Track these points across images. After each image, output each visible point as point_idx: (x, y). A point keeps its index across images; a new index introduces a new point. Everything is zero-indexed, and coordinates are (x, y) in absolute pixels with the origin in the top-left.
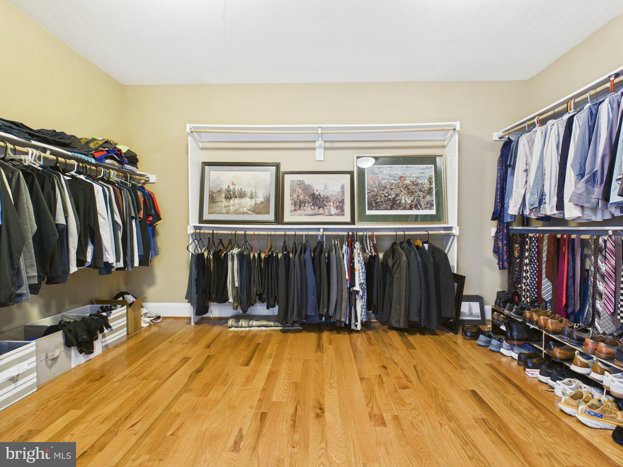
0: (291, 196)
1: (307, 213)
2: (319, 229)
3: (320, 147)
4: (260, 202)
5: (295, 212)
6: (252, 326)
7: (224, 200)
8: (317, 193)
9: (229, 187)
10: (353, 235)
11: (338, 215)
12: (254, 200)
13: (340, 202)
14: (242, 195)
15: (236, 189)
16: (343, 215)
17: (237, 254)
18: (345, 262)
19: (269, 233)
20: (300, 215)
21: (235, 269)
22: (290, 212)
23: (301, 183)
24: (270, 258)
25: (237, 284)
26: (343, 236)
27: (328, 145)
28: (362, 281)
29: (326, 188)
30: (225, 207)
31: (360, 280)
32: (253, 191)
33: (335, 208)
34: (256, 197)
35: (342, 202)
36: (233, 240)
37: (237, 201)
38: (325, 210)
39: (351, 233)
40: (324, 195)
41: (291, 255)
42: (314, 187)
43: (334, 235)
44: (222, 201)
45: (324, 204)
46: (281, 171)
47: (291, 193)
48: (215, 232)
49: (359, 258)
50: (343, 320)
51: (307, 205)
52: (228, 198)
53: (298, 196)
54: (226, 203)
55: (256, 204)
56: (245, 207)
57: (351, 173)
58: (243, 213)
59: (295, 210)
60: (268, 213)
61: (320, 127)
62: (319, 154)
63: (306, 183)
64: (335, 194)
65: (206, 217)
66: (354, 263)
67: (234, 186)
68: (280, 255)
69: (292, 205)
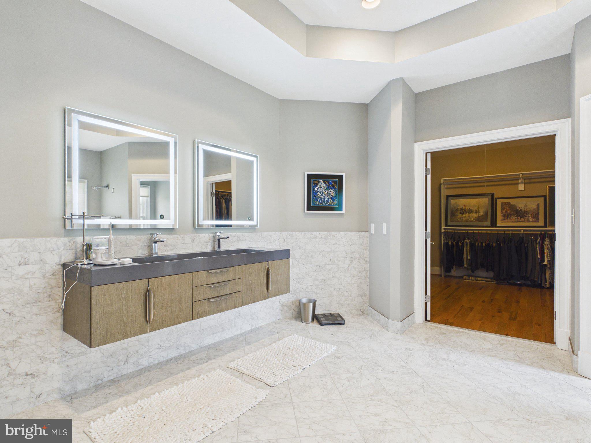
0: (501, 211)
1: (512, 220)
2: (520, 230)
3: (522, 183)
4: (481, 215)
5: (504, 221)
6: (478, 280)
7: (459, 215)
8: (520, 209)
9: (462, 207)
10: (545, 234)
11: (534, 222)
12: (478, 214)
13: (537, 214)
14: (470, 211)
15: (467, 208)
16: (539, 222)
17: (469, 243)
18: (538, 248)
19: (488, 232)
20: (507, 222)
21: (468, 250)
22: (501, 220)
23: (508, 204)
24: (488, 246)
25: (469, 258)
26: (537, 234)
27: (527, 181)
28: (549, 259)
29: (526, 206)
30: (460, 218)
31: (548, 259)
32: (477, 209)
33: (532, 218)
34: (479, 212)
35: (538, 214)
36: (467, 235)
37: (467, 215)
38: (525, 219)
39: (543, 233)
40: (525, 210)
41: (502, 245)
42: (517, 206)
43: (531, 234)
44: (458, 215)
45: (525, 216)
46: (495, 197)
47: (501, 209)
48: (456, 231)
49: (548, 247)
50: (536, 280)
51: (512, 216)
52: (462, 213)
53: (506, 211)
54: (461, 216)
55: (479, 216)
56: (471, 218)
57: (545, 197)
58: (471, 221)
59: (504, 219)
60: (487, 221)
61: (521, 174)
62: (521, 187)
63: (511, 204)
64: (532, 209)
65: (449, 223)
66: (544, 249)
67: (465, 207)
68: (494, 245)
69: (502, 216)
